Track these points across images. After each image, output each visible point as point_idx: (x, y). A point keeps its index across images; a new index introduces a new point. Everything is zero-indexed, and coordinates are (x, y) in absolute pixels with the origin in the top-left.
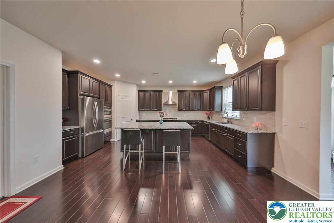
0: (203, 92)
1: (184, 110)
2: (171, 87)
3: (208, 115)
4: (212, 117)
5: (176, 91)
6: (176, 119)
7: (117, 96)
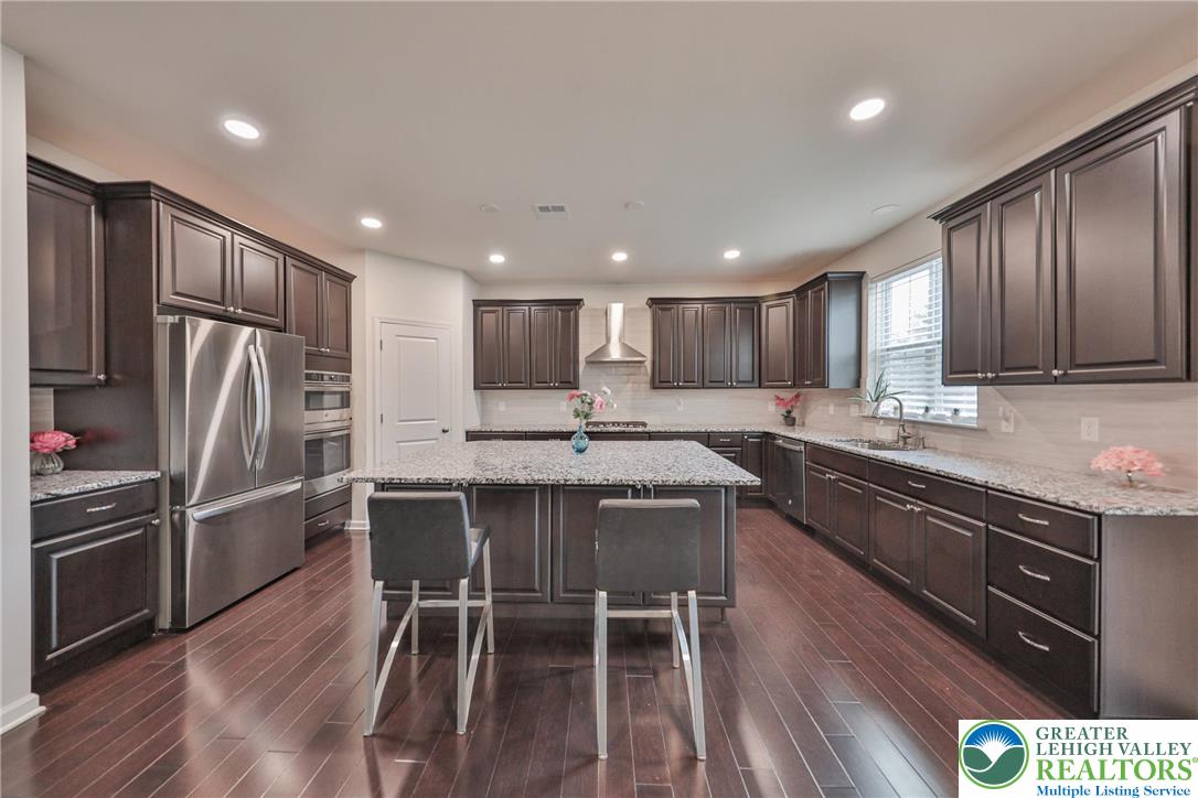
0: (764, 306)
1: (679, 387)
2: (617, 283)
3: (786, 405)
4: (803, 416)
5: (640, 300)
6: (644, 425)
7: (377, 321)
